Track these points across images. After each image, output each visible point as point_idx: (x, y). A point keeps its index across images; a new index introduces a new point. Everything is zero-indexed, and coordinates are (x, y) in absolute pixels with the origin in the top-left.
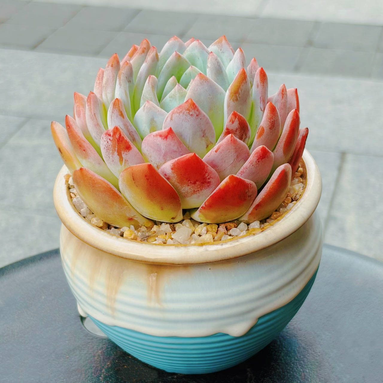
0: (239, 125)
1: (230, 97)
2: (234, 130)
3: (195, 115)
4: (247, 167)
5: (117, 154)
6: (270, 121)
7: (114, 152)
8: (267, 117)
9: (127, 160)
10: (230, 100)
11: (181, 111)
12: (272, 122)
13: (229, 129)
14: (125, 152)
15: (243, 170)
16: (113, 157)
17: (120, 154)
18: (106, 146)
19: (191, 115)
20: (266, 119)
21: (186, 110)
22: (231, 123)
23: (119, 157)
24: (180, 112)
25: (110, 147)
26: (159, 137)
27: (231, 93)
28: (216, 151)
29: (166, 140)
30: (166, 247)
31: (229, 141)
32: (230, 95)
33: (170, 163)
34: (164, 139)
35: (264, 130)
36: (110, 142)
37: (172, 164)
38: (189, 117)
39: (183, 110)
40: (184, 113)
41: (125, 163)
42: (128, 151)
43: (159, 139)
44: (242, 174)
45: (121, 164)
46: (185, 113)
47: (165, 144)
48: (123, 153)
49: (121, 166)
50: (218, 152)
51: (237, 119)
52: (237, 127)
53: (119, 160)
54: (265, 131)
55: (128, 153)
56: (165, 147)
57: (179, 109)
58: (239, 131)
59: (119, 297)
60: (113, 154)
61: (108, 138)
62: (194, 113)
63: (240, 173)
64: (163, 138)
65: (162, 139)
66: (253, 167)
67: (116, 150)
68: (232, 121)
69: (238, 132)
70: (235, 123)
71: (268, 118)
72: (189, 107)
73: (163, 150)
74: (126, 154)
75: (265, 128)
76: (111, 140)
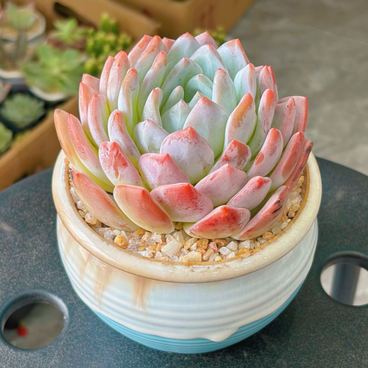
0: (238, 153)
1: (232, 123)
2: (233, 157)
3: (194, 143)
4: (241, 195)
5: (113, 168)
6: (271, 148)
7: (111, 166)
8: (268, 143)
9: (123, 176)
10: (232, 126)
11: (180, 138)
12: (273, 148)
13: (227, 157)
14: (121, 168)
15: (237, 198)
16: (109, 169)
17: (116, 169)
18: (104, 158)
19: (190, 143)
20: (267, 146)
21: (185, 138)
22: (230, 151)
23: (115, 171)
24: (178, 139)
25: (107, 160)
26: (155, 160)
27: (234, 119)
28: (211, 179)
29: (162, 165)
30: (154, 262)
31: (225, 171)
32: (232, 122)
33: (163, 188)
34: (160, 164)
35: (263, 157)
36: (107, 156)
37: (165, 189)
38: (187, 145)
39: (182, 137)
40: (182, 140)
41: (120, 177)
42: (124, 167)
43: (155, 162)
44: (235, 202)
45: (117, 177)
46: (184, 141)
47: (161, 169)
48: (120, 169)
49: (116, 179)
50: (213, 181)
51: (236, 148)
52: (236, 155)
53: (114, 173)
54: (265, 158)
55: (124, 170)
56: (160, 171)
57: (178, 136)
58: (238, 158)
59: (106, 294)
60: (109, 167)
61: (106, 151)
62: (192, 141)
63: (234, 201)
64: (160, 162)
65: (158, 163)
66: (248, 196)
67: (113, 165)
68: (231, 149)
69: (236, 159)
70: (234, 151)
71: (270, 145)
72: (188, 135)
73: (159, 173)
74: (122, 170)
75: (265, 154)
76: (109, 154)
